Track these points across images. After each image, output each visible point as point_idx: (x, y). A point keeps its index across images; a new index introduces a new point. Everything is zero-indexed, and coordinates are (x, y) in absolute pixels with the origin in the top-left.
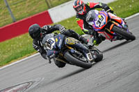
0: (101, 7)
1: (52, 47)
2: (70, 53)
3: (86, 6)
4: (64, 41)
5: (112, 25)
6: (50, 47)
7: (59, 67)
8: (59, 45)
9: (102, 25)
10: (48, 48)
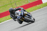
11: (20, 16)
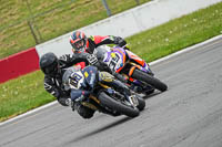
0: (113, 42)
1: (79, 85)
2: (108, 94)
3: (90, 40)
4: (97, 76)
5: (133, 68)
6: (76, 85)
7: (85, 117)
8: (91, 83)
9: (117, 67)
10: (72, 87)
11: (82, 87)
